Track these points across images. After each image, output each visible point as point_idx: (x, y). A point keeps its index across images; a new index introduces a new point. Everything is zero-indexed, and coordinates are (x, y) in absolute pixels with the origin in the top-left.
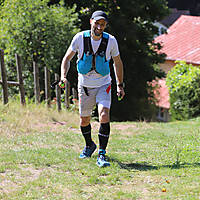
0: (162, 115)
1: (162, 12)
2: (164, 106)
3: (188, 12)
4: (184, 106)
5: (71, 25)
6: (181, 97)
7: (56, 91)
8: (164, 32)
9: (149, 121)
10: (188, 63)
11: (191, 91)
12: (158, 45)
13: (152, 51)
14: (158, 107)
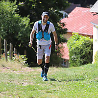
0: (65, 64)
1: (65, 5)
2: (66, 58)
3: (80, 5)
4: (77, 58)
5: (13, 12)
6: (75, 53)
7: (4, 49)
8: (66, 16)
9: (57, 67)
10: (80, 34)
11: (81, 50)
12: (63, 23)
13: (59, 27)
14: (62, 59)
